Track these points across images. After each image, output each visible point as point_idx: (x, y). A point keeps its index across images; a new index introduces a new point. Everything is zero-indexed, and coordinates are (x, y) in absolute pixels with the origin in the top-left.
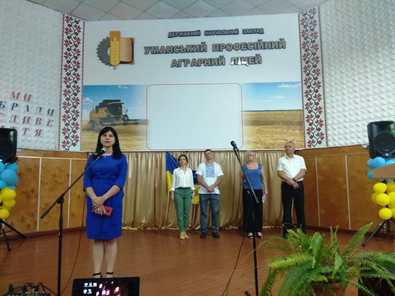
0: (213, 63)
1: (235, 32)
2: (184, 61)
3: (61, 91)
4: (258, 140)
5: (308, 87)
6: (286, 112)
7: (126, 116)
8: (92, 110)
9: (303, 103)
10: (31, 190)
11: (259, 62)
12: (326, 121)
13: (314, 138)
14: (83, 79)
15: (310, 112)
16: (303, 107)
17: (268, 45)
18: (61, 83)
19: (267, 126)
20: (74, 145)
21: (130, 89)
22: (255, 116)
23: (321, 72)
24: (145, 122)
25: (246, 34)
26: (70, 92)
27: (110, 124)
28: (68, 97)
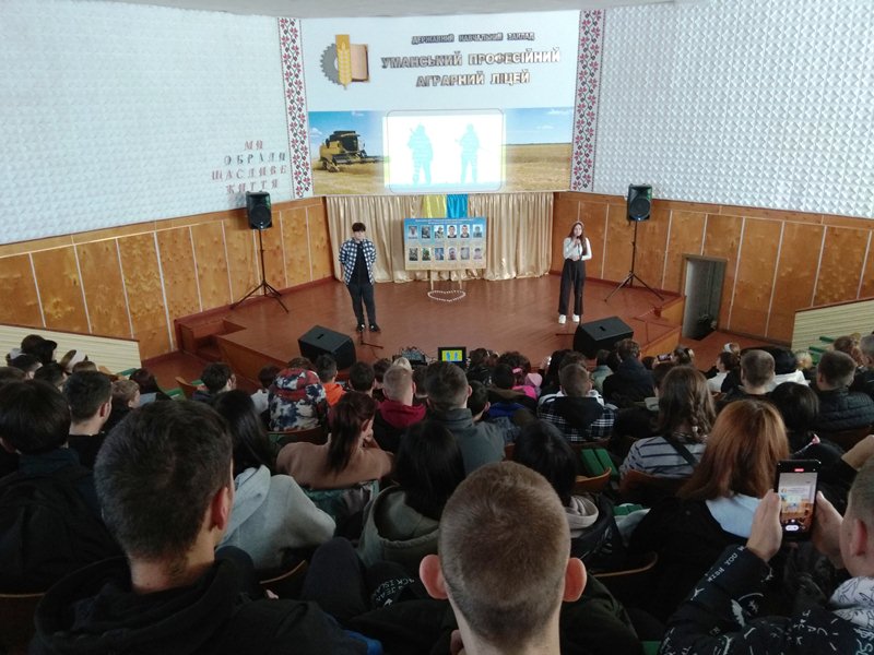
0: (469, 82)
1: (498, 37)
2: (433, 77)
3: (288, 127)
4: (519, 180)
5: (582, 116)
6: (553, 146)
7: (363, 151)
8: (321, 145)
9: (573, 135)
11: (526, 80)
12: (594, 162)
13: (580, 180)
14: (306, 103)
15: (580, 147)
16: (573, 140)
17: (538, 57)
18: (287, 115)
19: (531, 163)
20: (307, 189)
21: (367, 117)
22: (516, 151)
23: (596, 100)
24: (387, 159)
25: (512, 39)
26: (296, 125)
27: (345, 161)
28: (295, 131)
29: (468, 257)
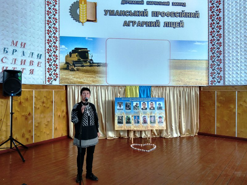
0: (152, 25)
1: (167, 4)
2: (132, 21)
3: (45, 40)
4: (180, 79)
5: (213, 45)
6: (197, 61)
7: (91, 60)
8: (67, 55)
9: (209, 55)
11: (182, 26)
12: (224, 68)
13: (215, 79)
14: (59, 31)
15: (213, 62)
16: (208, 58)
17: (188, 15)
18: (45, 34)
19: (186, 70)
20: (55, 80)
21: (94, 41)
22: (178, 63)
23: (222, 36)
24: (105, 65)
25: (174, 5)
26: (51, 41)
27: (80, 65)
28: (50, 45)
29: (154, 122)
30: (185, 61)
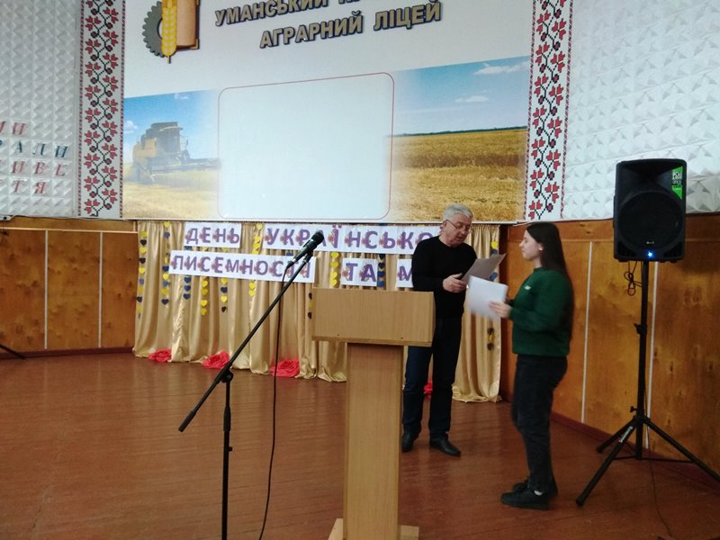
2: (283, 30)
3: (81, 113)
4: (421, 200)
5: (543, 68)
6: (486, 135)
7: (186, 153)
8: (135, 143)
9: (530, 109)
10: (32, 282)
11: (434, 17)
12: (564, 154)
13: (540, 197)
14: (122, 86)
15: (540, 131)
16: (529, 119)
18: (81, 97)
19: (444, 169)
20: (108, 207)
21: (192, 100)
22: (418, 147)
23: (567, 27)
24: (214, 164)
26: (98, 113)
27: (162, 167)
28: (95, 122)
30: (441, 137)
